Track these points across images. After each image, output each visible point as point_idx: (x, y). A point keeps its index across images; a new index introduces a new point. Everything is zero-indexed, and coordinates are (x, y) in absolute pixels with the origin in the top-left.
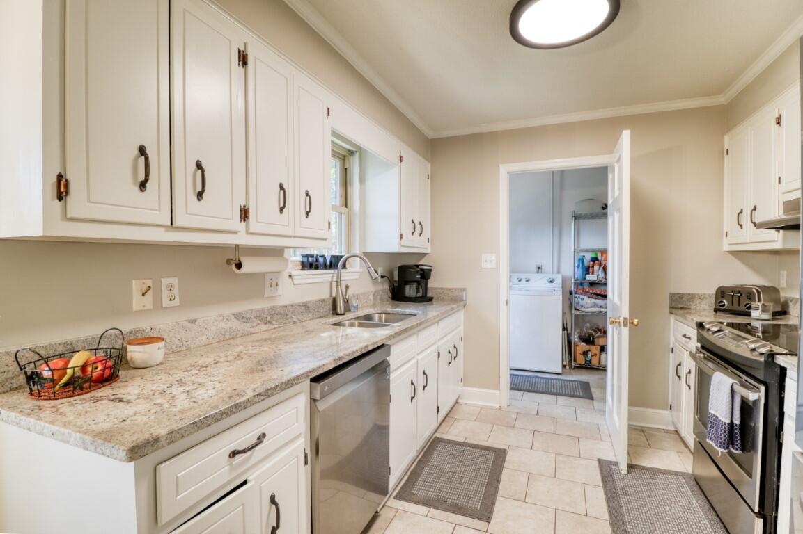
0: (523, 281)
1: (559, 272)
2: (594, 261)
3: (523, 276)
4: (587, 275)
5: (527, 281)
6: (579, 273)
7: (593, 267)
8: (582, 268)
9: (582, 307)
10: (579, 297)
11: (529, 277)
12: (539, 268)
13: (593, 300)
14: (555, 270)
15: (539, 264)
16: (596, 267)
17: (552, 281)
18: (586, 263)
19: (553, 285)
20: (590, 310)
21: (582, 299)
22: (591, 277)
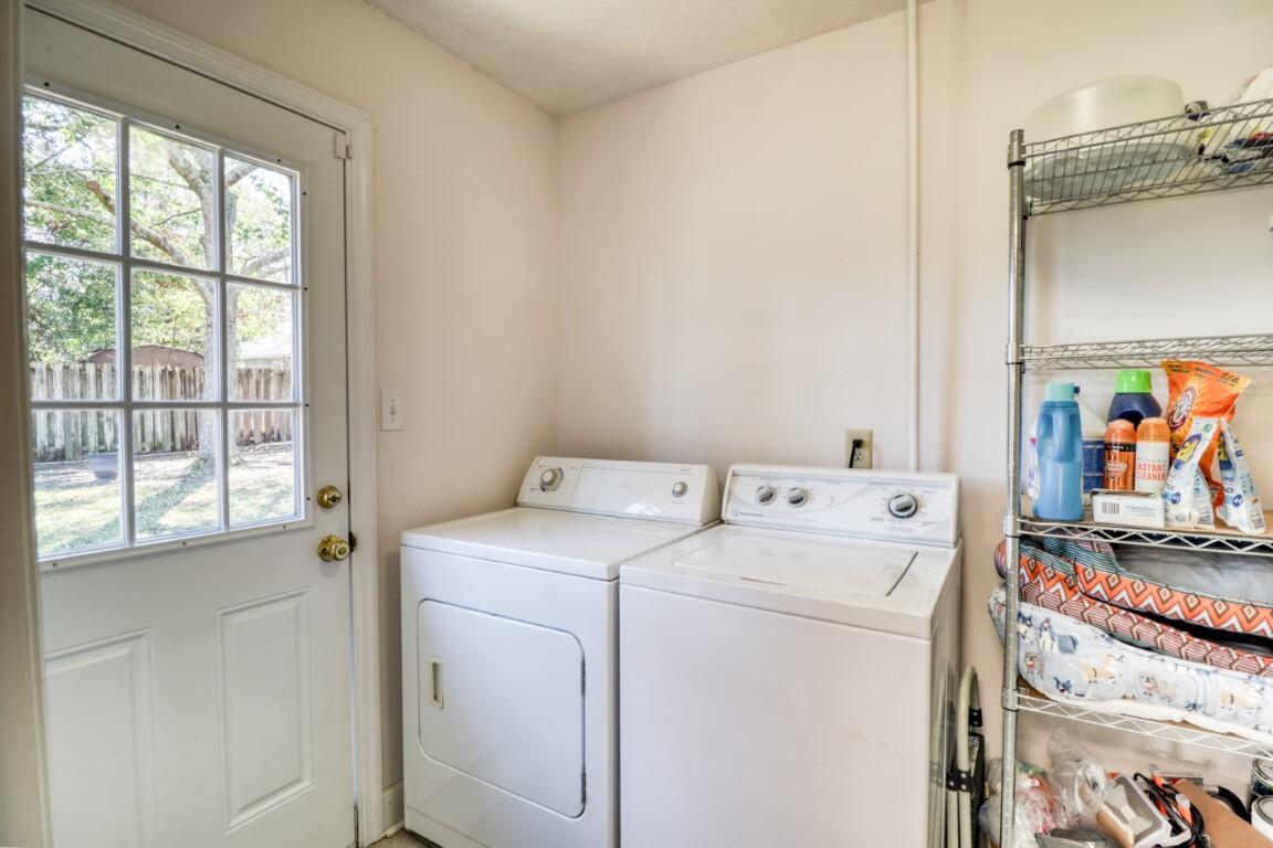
0: (781, 502)
1: (946, 466)
2: (1135, 418)
3: (786, 480)
4: (1100, 501)
5: (797, 501)
6: (1047, 484)
7: (1130, 448)
8: (1067, 455)
9: (1065, 688)
10: (1046, 626)
11: (807, 485)
12: (858, 444)
13: (1139, 661)
14: (932, 453)
15: (860, 428)
16: (1151, 451)
17: (908, 510)
18: (1093, 426)
19: (913, 526)
20: (1115, 707)
21: (1069, 645)
22: (1113, 510)
